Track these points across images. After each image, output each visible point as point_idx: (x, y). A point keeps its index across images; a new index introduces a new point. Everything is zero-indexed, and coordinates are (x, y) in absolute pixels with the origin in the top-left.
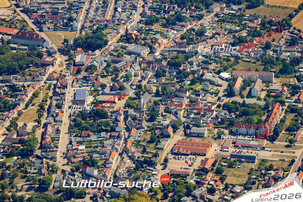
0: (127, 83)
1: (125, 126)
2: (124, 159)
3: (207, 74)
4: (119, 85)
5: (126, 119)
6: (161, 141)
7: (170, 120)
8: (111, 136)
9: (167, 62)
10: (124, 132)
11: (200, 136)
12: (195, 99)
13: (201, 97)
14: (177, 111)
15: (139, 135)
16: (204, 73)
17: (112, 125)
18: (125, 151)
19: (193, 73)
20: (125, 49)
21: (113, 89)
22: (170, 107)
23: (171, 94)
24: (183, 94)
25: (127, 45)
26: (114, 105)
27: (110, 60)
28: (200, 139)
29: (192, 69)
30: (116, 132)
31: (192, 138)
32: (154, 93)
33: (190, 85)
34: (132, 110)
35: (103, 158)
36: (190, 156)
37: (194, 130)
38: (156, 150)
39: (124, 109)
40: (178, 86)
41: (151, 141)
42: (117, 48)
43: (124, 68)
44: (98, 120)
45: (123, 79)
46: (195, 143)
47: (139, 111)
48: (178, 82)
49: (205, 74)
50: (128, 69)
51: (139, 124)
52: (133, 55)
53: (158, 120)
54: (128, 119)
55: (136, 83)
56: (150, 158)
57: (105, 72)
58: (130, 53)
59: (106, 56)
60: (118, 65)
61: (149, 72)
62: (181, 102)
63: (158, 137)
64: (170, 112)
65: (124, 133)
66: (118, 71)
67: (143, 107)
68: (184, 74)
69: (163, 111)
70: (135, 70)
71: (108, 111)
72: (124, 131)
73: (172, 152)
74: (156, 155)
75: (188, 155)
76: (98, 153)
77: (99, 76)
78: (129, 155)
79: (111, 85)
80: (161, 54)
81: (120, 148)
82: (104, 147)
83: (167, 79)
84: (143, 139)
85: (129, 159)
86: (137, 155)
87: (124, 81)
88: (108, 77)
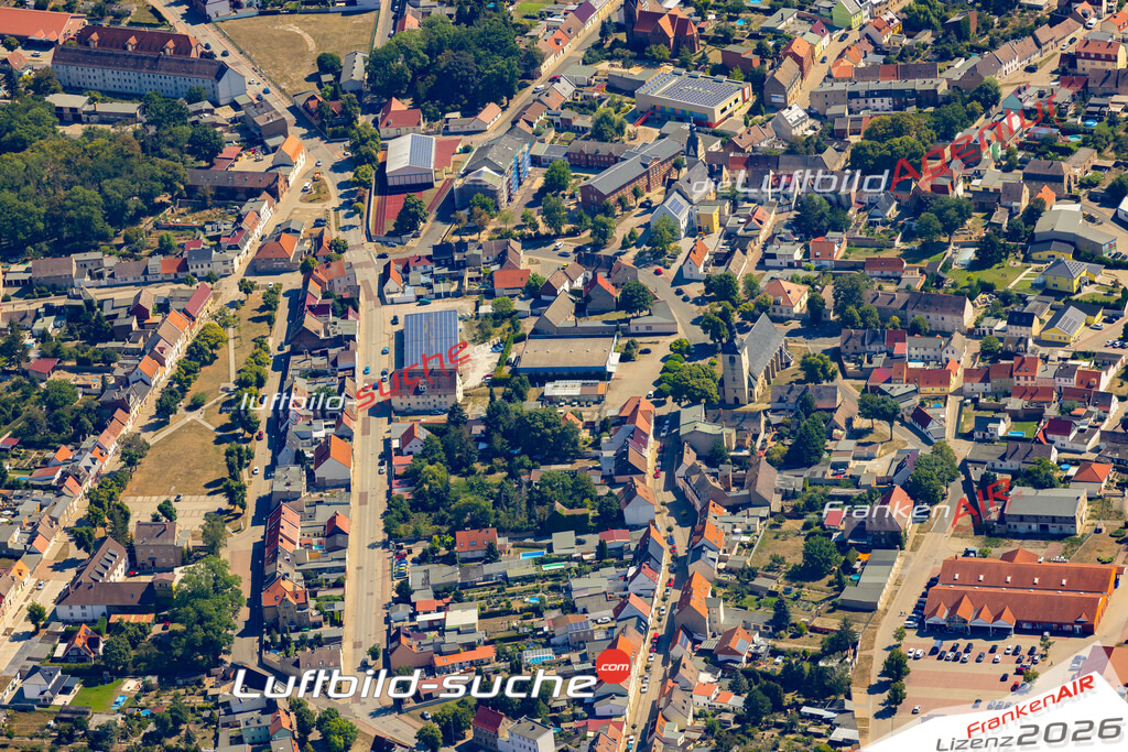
0: (658, 273)
1: (670, 497)
2: (681, 670)
3: (1056, 207)
4: (616, 285)
5: (669, 457)
6: (857, 565)
7: (893, 455)
8: (602, 551)
9: (847, 154)
10: (670, 530)
11: (1053, 529)
12: (1011, 340)
13: (1036, 328)
14: (922, 404)
15: (746, 539)
16: (1041, 203)
17: (603, 491)
18: (683, 625)
19: (986, 202)
20: (631, 94)
21: (589, 306)
22: (885, 387)
23: (885, 319)
24: (948, 318)
25: (636, 72)
26: (601, 386)
27: (559, 157)
28: (1055, 546)
29: (976, 182)
30: (625, 527)
31: (1016, 544)
32: (797, 317)
33: (973, 266)
34: (699, 410)
35: (577, 668)
36: (1014, 640)
37: (1025, 501)
38: (838, 613)
39: (658, 404)
40: (915, 278)
41: (808, 571)
42: (587, 91)
43: (636, 194)
44: (530, 469)
45: (633, 252)
46: (1033, 572)
47: (734, 417)
48: (912, 256)
49: (1047, 208)
50: (655, 195)
51: (739, 483)
52: (670, 127)
53: (835, 459)
54: (680, 461)
55: (701, 269)
56: (815, 659)
57: (539, 219)
58: (655, 116)
59: (537, 134)
60: (603, 182)
61: (761, 211)
62: (937, 359)
63: (842, 546)
64: (890, 416)
65: (670, 535)
66: (607, 211)
67: (751, 394)
68: (940, 214)
69: (855, 409)
70: (690, 202)
71: (576, 421)
72: (664, 521)
73: (921, 622)
74: (841, 643)
75: (1002, 633)
76: (547, 641)
77: (512, 242)
78: (704, 646)
79: (579, 284)
80: (811, 114)
81: (655, 615)
82: (574, 610)
83: (855, 244)
84: (768, 562)
85: (707, 670)
86: (744, 645)
87: (640, 261)
88: (559, 242)
